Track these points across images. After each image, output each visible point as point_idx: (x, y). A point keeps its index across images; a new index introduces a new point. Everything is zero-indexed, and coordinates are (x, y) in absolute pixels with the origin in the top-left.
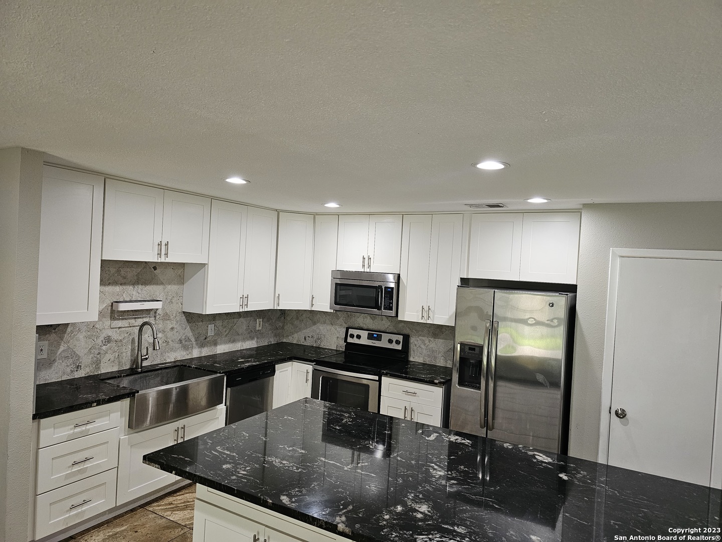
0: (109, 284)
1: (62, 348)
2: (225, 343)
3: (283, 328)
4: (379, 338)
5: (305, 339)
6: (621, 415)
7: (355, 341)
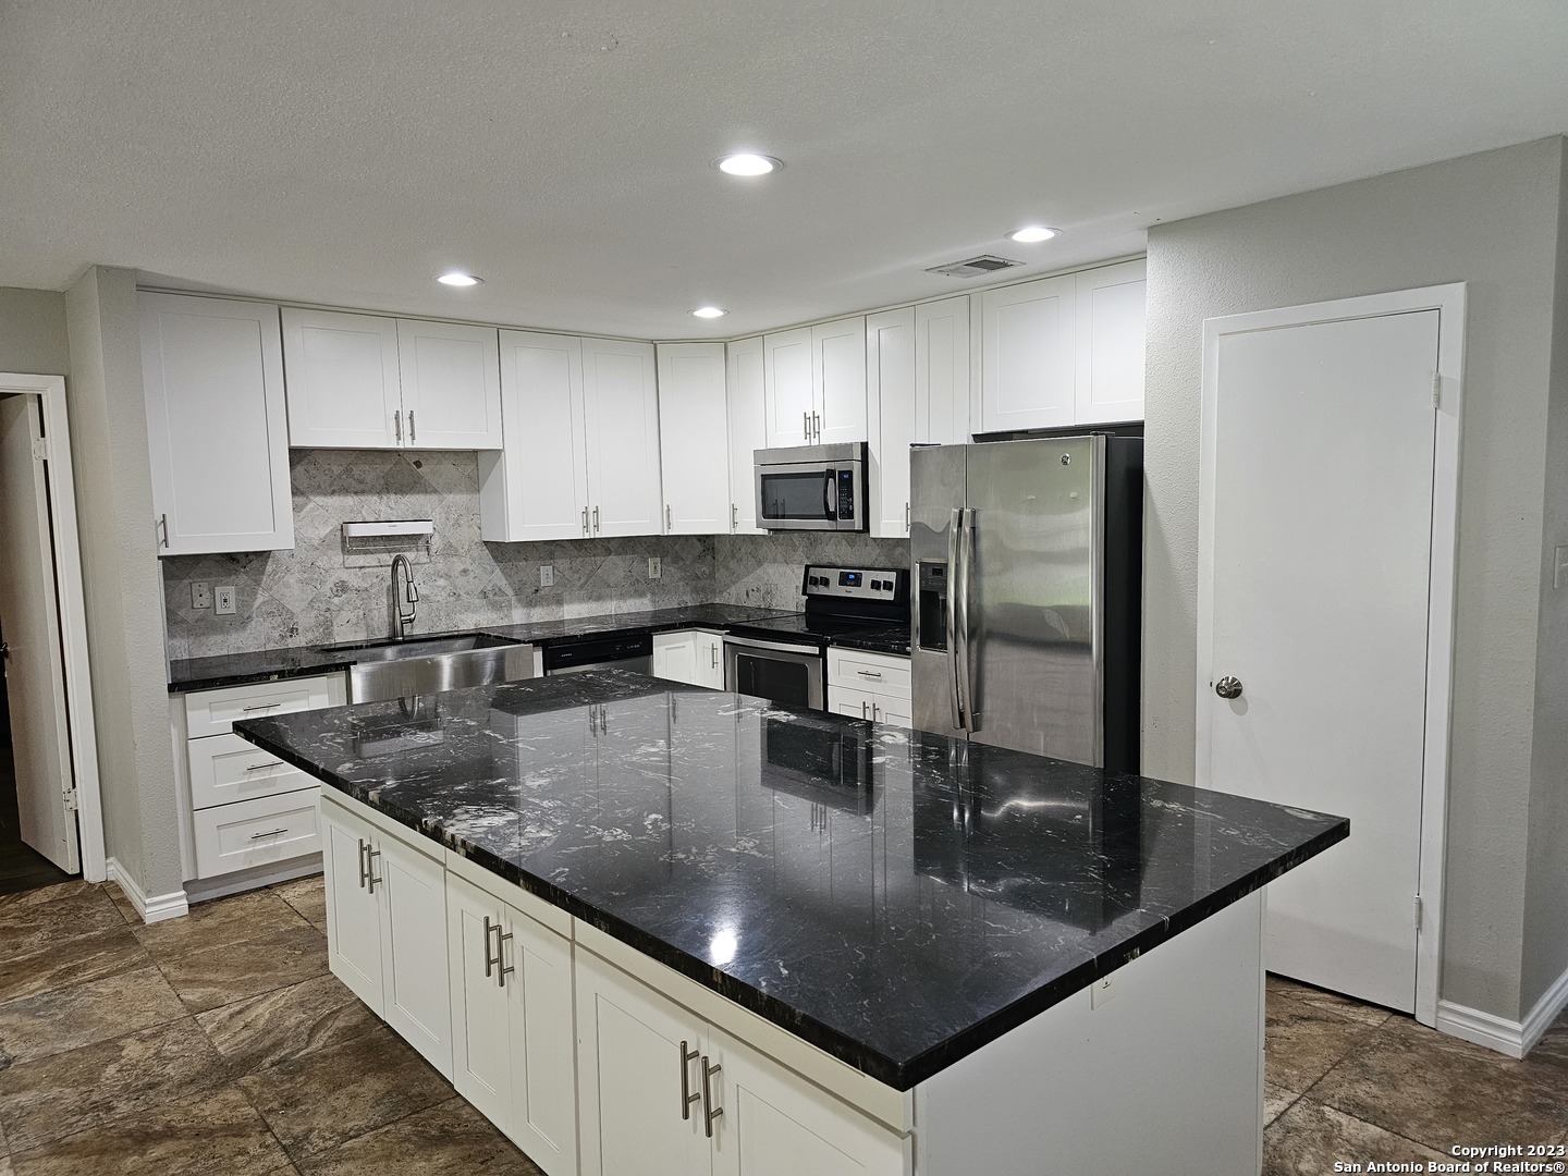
0: (333, 492)
1: (260, 599)
2: (581, 600)
3: (712, 576)
4: (857, 582)
5: (747, 595)
6: (1232, 691)
7: (821, 590)
